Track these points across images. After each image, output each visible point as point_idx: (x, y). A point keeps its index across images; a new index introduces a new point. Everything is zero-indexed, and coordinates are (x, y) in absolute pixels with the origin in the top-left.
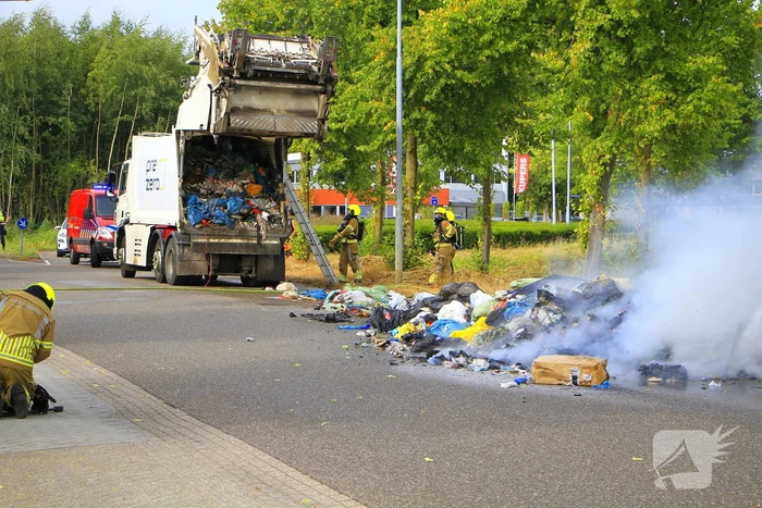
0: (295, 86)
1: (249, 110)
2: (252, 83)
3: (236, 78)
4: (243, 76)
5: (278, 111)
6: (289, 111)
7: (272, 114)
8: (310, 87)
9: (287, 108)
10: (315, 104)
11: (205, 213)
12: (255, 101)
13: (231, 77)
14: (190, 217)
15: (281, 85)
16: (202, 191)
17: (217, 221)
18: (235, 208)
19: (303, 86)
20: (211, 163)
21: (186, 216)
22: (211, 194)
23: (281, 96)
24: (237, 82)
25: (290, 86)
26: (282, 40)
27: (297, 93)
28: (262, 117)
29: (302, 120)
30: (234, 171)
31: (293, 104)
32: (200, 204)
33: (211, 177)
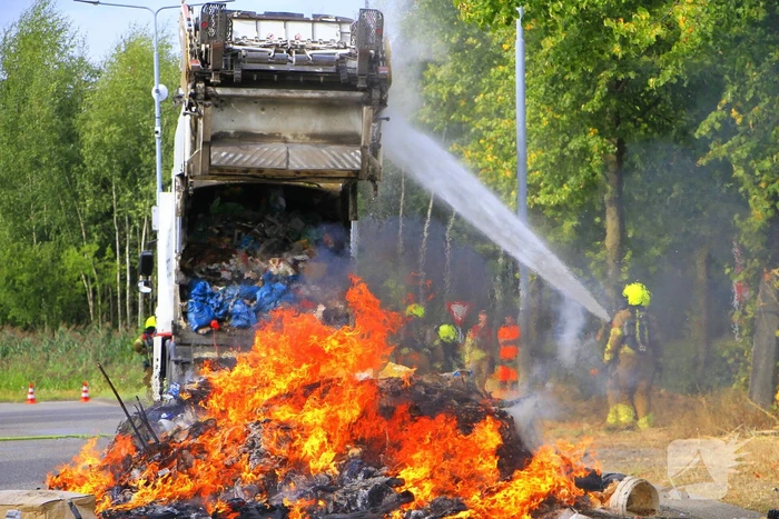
0: (316, 94)
1: (246, 137)
2: (244, 92)
3: (218, 85)
4: (227, 81)
5: (295, 136)
6: (314, 136)
7: (285, 141)
8: (342, 94)
9: (310, 130)
10: (356, 122)
11: (218, 309)
12: (255, 121)
13: (208, 83)
14: (191, 316)
15: (294, 94)
16: (225, 275)
17: (239, 322)
18: (267, 299)
19: (331, 94)
20: (248, 230)
21: (185, 314)
22: (238, 278)
23: (297, 110)
24: (219, 91)
25: (309, 94)
26: (307, 20)
27: (326, 106)
28: (266, 147)
29: (335, 149)
30: (286, 241)
31: (319, 124)
32: (212, 295)
33: (242, 252)
